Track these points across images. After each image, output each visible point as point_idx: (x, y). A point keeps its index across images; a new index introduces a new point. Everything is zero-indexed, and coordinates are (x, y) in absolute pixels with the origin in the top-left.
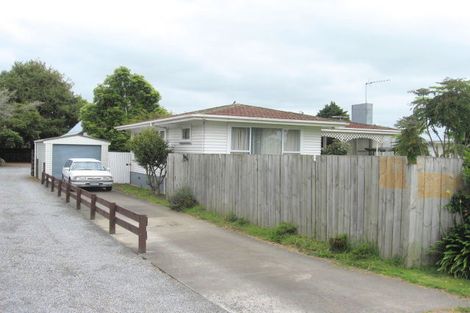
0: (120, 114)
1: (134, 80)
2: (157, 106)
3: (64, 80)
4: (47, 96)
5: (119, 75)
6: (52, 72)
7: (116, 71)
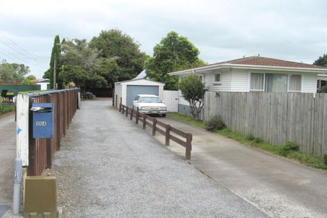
0: (171, 64)
1: (181, 41)
2: (197, 59)
3: (134, 42)
4: (123, 53)
5: (170, 38)
6: (126, 36)
7: (169, 35)
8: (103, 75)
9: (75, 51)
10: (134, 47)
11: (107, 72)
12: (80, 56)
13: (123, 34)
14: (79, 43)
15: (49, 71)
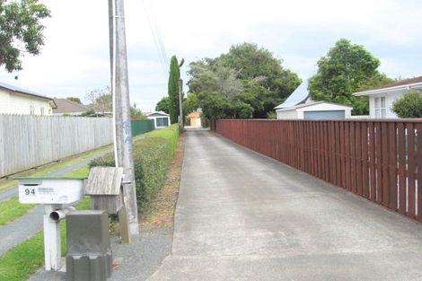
0: (344, 81)
1: (354, 50)
2: (377, 72)
3: (274, 57)
4: (264, 71)
5: (340, 47)
6: (263, 51)
7: (338, 44)
8: (248, 102)
9: (209, 73)
10: (275, 64)
11: (252, 97)
12: (216, 78)
13: (259, 48)
14: (211, 62)
15: (163, 101)
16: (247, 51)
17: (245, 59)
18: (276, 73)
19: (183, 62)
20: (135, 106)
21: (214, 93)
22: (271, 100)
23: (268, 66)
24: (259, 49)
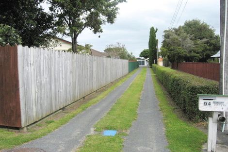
8: (198, 53)
10: (211, 32)
11: (200, 50)
12: (180, 39)
14: (176, 30)
15: (144, 51)
16: (194, 24)
17: (194, 29)
18: (211, 37)
19: (157, 30)
20: (132, 54)
21: (179, 47)
22: (208, 52)
23: (207, 33)
24: (201, 23)
